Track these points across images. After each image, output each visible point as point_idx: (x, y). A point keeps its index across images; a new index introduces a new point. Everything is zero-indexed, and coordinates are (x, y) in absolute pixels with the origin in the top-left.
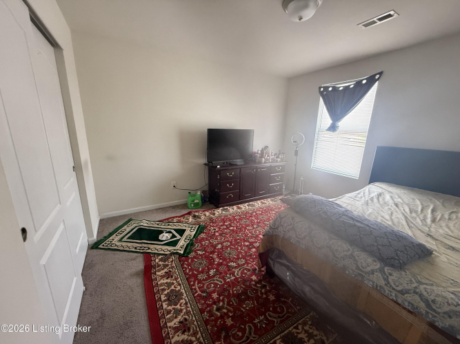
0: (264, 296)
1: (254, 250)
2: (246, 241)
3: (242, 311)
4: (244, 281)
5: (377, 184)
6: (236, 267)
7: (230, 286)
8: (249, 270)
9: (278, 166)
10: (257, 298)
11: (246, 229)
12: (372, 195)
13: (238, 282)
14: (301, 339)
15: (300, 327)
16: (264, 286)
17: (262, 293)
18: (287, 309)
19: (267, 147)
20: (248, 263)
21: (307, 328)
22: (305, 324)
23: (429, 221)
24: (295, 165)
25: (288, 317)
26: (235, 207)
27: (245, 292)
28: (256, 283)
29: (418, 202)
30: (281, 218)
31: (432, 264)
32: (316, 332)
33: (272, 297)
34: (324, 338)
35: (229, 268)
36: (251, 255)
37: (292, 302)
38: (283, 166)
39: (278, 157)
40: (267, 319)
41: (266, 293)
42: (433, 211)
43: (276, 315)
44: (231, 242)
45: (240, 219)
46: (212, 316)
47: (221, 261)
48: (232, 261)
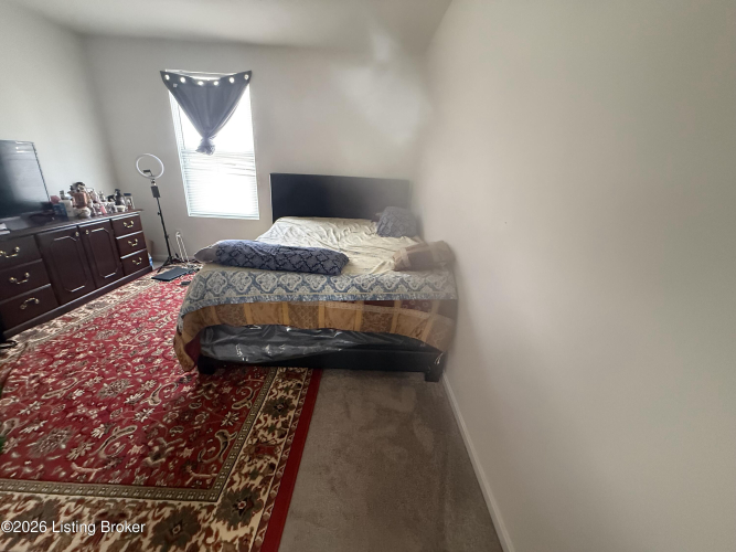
0: (217, 396)
1: (159, 360)
2: (134, 357)
3: (197, 430)
4: (174, 402)
5: (283, 219)
6: (144, 397)
7: (153, 422)
8: (171, 386)
9: (127, 220)
10: (209, 404)
11: (116, 343)
12: (285, 231)
13: (164, 409)
14: (281, 398)
15: (274, 391)
16: (209, 387)
17: (212, 396)
18: (252, 386)
19: (81, 183)
20: (163, 381)
21: (280, 386)
22: (277, 384)
23: (335, 241)
24: (160, 214)
25: (257, 393)
26: (58, 322)
27: (184, 411)
28: (194, 391)
29: (322, 229)
30: (205, 281)
31: (352, 265)
32: (289, 384)
33: (227, 390)
34: (299, 382)
35: (131, 406)
36: (159, 369)
37: (252, 377)
38: (137, 219)
39: (118, 203)
40: (236, 411)
41: (216, 392)
42: (334, 233)
43: (245, 400)
44: (101, 374)
45: (90, 335)
46: (152, 470)
47: (103, 408)
48: (129, 395)
